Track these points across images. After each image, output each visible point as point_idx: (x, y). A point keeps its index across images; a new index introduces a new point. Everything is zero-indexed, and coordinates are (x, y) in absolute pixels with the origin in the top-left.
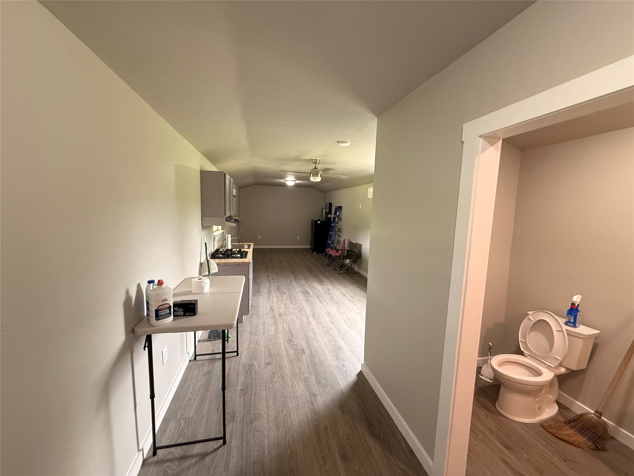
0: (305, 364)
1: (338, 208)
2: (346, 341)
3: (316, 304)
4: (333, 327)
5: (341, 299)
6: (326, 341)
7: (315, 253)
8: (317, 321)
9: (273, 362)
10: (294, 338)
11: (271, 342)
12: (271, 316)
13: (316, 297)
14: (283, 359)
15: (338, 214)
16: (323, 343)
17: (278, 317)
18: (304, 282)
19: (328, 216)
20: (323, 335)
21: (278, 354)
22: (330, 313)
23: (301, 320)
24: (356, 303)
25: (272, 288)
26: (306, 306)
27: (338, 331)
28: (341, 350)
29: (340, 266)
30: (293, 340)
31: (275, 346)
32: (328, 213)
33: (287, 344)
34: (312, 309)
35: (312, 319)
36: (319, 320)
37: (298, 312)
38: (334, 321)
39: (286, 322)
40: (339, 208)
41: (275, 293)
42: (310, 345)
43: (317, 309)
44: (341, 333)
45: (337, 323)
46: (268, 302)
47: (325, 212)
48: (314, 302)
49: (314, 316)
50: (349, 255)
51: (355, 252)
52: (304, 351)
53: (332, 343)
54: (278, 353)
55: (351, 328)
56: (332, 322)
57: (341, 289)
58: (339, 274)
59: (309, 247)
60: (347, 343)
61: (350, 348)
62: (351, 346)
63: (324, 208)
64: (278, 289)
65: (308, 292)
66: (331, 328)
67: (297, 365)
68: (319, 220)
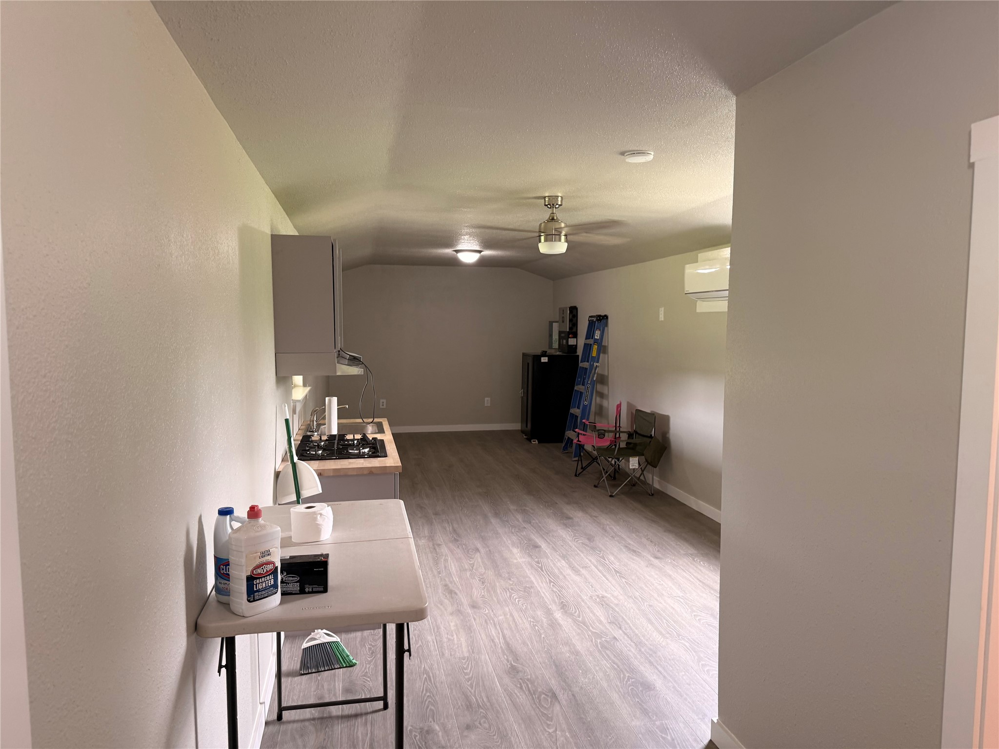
0: (564, 726)
1: (597, 320)
2: (660, 669)
3: (564, 576)
4: (618, 633)
5: (629, 563)
6: (608, 670)
7: (537, 442)
8: (575, 621)
9: (480, 724)
10: (522, 664)
11: (466, 674)
12: (450, 609)
13: (560, 558)
14: (504, 715)
15: (597, 335)
16: (601, 674)
17: (469, 611)
18: (520, 520)
19: (567, 342)
20: (597, 654)
21: (488, 704)
22: (605, 599)
23: (533, 618)
24: (671, 573)
25: (440, 538)
26: (538, 583)
27: (636, 645)
28: (652, 692)
29: (611, 477)
30: (521, 669)
31: (477, 684)
32: (569, 333)
33: (507, 680)
34: (554, 589)
35: (559, 615)
36: (579, 617)
37: (519, 598)
38: (621, 619)
39: (494, 624)
40: (601, 320)
41: (452, 551)
42: (567, 680)
43: (568, 587)
44: (643, 650)
45: (628, 624)
46: (436, 573)
47: (560, 333)
48: (556, 571)
49: (564, 606)
50: (635, 444)
51: (651, 437)
52: (554, 696)
53: (624, 674)
54: (489, 701)
55: (667, 635)
56: (616, 622)
57: (623, 536)
58: (611, 496)
59: (517, 426)
60: (665, 674)
61: (674, 687)
62: (675, 681)
63: (558, 320)
64: (456, 538)
65: (536, 547)
66: (615, 638)
67: (545, 730)
68: (544, 354)
